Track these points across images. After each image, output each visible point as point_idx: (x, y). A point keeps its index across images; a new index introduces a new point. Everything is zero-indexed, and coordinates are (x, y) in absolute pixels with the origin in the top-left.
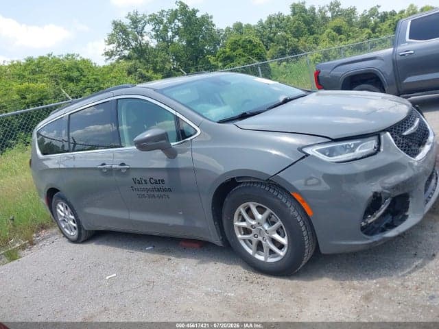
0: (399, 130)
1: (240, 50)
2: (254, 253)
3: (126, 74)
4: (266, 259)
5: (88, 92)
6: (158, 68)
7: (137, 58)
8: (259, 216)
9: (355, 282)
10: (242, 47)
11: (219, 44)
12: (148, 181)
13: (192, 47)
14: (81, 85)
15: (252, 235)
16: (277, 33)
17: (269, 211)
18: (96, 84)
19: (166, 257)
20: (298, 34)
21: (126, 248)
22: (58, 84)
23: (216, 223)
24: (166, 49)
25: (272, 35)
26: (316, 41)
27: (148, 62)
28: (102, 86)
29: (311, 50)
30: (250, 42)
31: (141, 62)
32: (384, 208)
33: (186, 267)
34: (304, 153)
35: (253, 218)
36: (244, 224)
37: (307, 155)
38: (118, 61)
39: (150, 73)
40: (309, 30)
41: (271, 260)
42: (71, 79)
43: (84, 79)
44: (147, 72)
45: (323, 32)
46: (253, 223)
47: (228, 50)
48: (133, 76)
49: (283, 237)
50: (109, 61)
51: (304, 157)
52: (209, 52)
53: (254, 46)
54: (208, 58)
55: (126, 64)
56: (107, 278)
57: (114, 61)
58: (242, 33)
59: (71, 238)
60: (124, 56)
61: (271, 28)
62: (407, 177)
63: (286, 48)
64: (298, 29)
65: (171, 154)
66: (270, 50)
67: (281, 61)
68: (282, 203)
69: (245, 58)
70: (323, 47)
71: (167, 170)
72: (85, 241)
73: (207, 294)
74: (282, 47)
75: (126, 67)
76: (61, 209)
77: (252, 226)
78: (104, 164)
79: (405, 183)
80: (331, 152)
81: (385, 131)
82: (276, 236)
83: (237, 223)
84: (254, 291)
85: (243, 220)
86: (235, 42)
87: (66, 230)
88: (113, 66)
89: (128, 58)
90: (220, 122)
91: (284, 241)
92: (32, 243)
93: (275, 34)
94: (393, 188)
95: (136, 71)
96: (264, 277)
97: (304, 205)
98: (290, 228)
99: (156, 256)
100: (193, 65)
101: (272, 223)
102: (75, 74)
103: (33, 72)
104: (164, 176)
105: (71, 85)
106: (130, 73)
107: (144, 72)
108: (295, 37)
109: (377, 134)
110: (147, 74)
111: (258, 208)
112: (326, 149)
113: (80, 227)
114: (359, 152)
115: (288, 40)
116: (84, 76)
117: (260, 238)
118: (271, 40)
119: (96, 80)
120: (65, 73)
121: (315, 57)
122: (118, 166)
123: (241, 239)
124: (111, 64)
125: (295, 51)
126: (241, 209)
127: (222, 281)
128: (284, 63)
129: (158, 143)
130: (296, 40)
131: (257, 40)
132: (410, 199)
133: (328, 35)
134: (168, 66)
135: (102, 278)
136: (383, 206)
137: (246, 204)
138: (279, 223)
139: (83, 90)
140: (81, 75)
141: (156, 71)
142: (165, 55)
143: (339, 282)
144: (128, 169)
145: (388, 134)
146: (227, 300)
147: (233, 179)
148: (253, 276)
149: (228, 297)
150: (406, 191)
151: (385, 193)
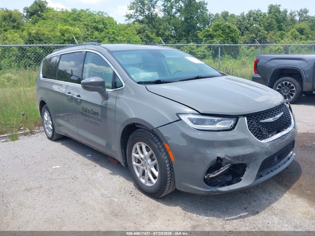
0: (266, 115)
1: (220, 32)
2: (140, 177)
3: (136, 33)
4: (146, 182)
5: (106, 40)
6: (160, 33)
7: (147, 23)
8: (146, 153)
9: (194, 215)
10: (222, 30)
11: (208, 24)
12: (90, 111)
13: (188, 23)
14: (103, 34)
15: (141, 164)
16: (253, 24)
17: (151, 151)
18: (113, 36)
19: (94, 164)
20: (269, 28)
21: (76, 152)
22: (88, 30)
23: (123, 150)
24: (168, 21)
25: (249, 25)
26: (282, 37)
27: (154, 27)
28: (117, 37)
29: (276, 42)
30: (229, 27)
31: (149, 26)
32: (223, 170)
33: (102, 174)
34: (179, 117)
35: (142, 153)
36: (137, 156)
37: (180, 119)
38: (134, 23)
39: (153, 36)
40: (278, 26)
41: (149, 185)
42: (97, 29)
43: (106, 31)
44: (152, 34)
45: (289, 31)
46: (142, 156)
47: (211, 30)
48: (141, 35)
49: (157, 171)
50: (127, 22)
51: (178, 120)
52: (199, 29)
53: (231, 31)
54: (198, 33)
55: (138, 26)
56: (54, 167)
57: (131, 22)
58: (226, 20)
59: (48, 135)
60: (139, 20)
61: (249, 20)
62: (249, 153)
63: (257, 36)
64: (270, 24)
65: (105, 96)
66: (245, 36)
67: (251, 46)
68: (159, 148)
69: (222, 39)
70: (286, 42)
71: (101, 107)
72: (56, 140)
73: (102, 195)
74: (254, 36)
75: (138, 28)
76: (46, 116)
77: (141, 158)
78: (70, 93)
79: (244, 157)
80: (197, 122)
81: (244, 116)
82: (153, 170)
83: (134, 154)
84: (131, 202)
85: (137, 153)
86: (218, 25)
87: (47, 130)
88: (129, 25)
89: (141, 22)
90: (139, 83)
91: (157, 174)
92: (32, 133)
93: (251, 25)
94: (234, 158)
95: (144, 32)
96: (142, 194)
97: (170, 153)
98: (160, 166)
99: (90, 162)
100: (185, 36)
101: (153, 160)
102: (101, 26)
103: (75, 20)
104: (98, 110)
105: (96, 33)
106: (139, 32)
107: (149, 34)
108: (266, 30)
109: (236, 117)
110: (151, 36)
111: (146, 147)
112: (195, 119)
113: (53, 130)
114: (219, 126)
115: (260, 31)
116: (106, 29)
117: (145, 168)
118: (247, 28)
119: (114, 33)
120: (94, 24)
121: (277, 48)
122: (76, 97)
123: (135, 165)
124: (128, 24)
125: (263, 40)
126: (137, 146)
127: (116, 189)
128: (253, 48)
129: (98, 87)
130: (266, 32)
131: (235, 27)
132: (247, 169)
133: (292, 33)
134: (167, 33)
135: (51, 167)
136: (222, 168)
137: (140, 143)
138: (156, 161)
139: (103, 38)
140: (105, 27)
141: (158, 35)
142: (167, 25)
143: (185, 212)
144: (81, 100)
145: (246, 118)
146: (111, 203)
147: (134, 123)
148: (136, 192)
149: (113, 201)
150: (245, 162)
151: (226, 159)
